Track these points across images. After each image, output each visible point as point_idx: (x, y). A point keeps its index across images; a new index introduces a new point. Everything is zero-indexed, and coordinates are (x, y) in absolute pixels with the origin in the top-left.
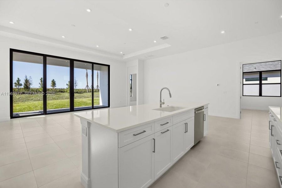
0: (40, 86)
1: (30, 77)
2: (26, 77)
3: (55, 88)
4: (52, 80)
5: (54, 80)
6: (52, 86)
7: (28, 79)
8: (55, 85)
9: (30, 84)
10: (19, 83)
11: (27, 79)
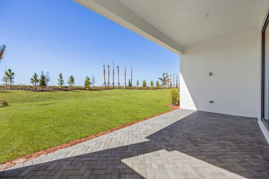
0: (59, 83)
1: (48, 72)
2: (42, 72)
3: (73, 85)
4: (71, 76)
5: (72, 76)
6: (70, 83)
7: (45, 74)
8: (73, 81)
9: (48, 80)
10: (36, 79)
11: (43, 75)
